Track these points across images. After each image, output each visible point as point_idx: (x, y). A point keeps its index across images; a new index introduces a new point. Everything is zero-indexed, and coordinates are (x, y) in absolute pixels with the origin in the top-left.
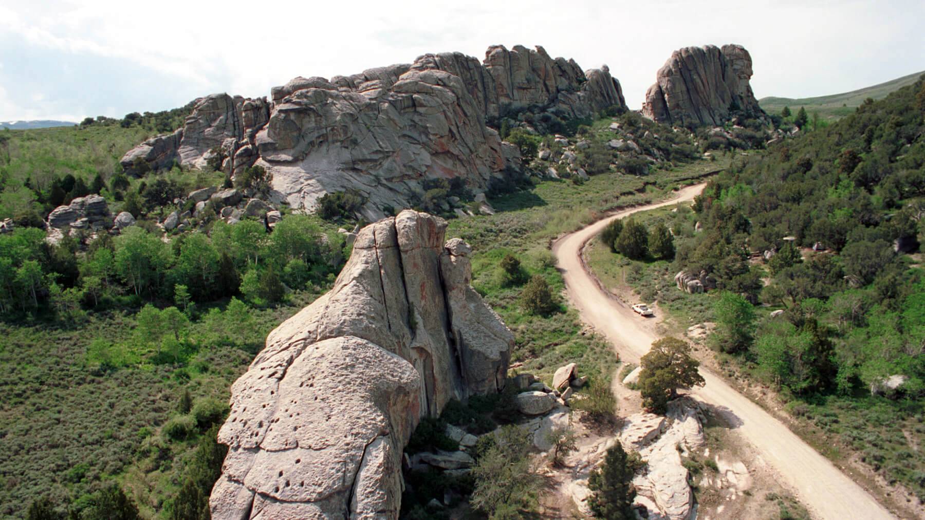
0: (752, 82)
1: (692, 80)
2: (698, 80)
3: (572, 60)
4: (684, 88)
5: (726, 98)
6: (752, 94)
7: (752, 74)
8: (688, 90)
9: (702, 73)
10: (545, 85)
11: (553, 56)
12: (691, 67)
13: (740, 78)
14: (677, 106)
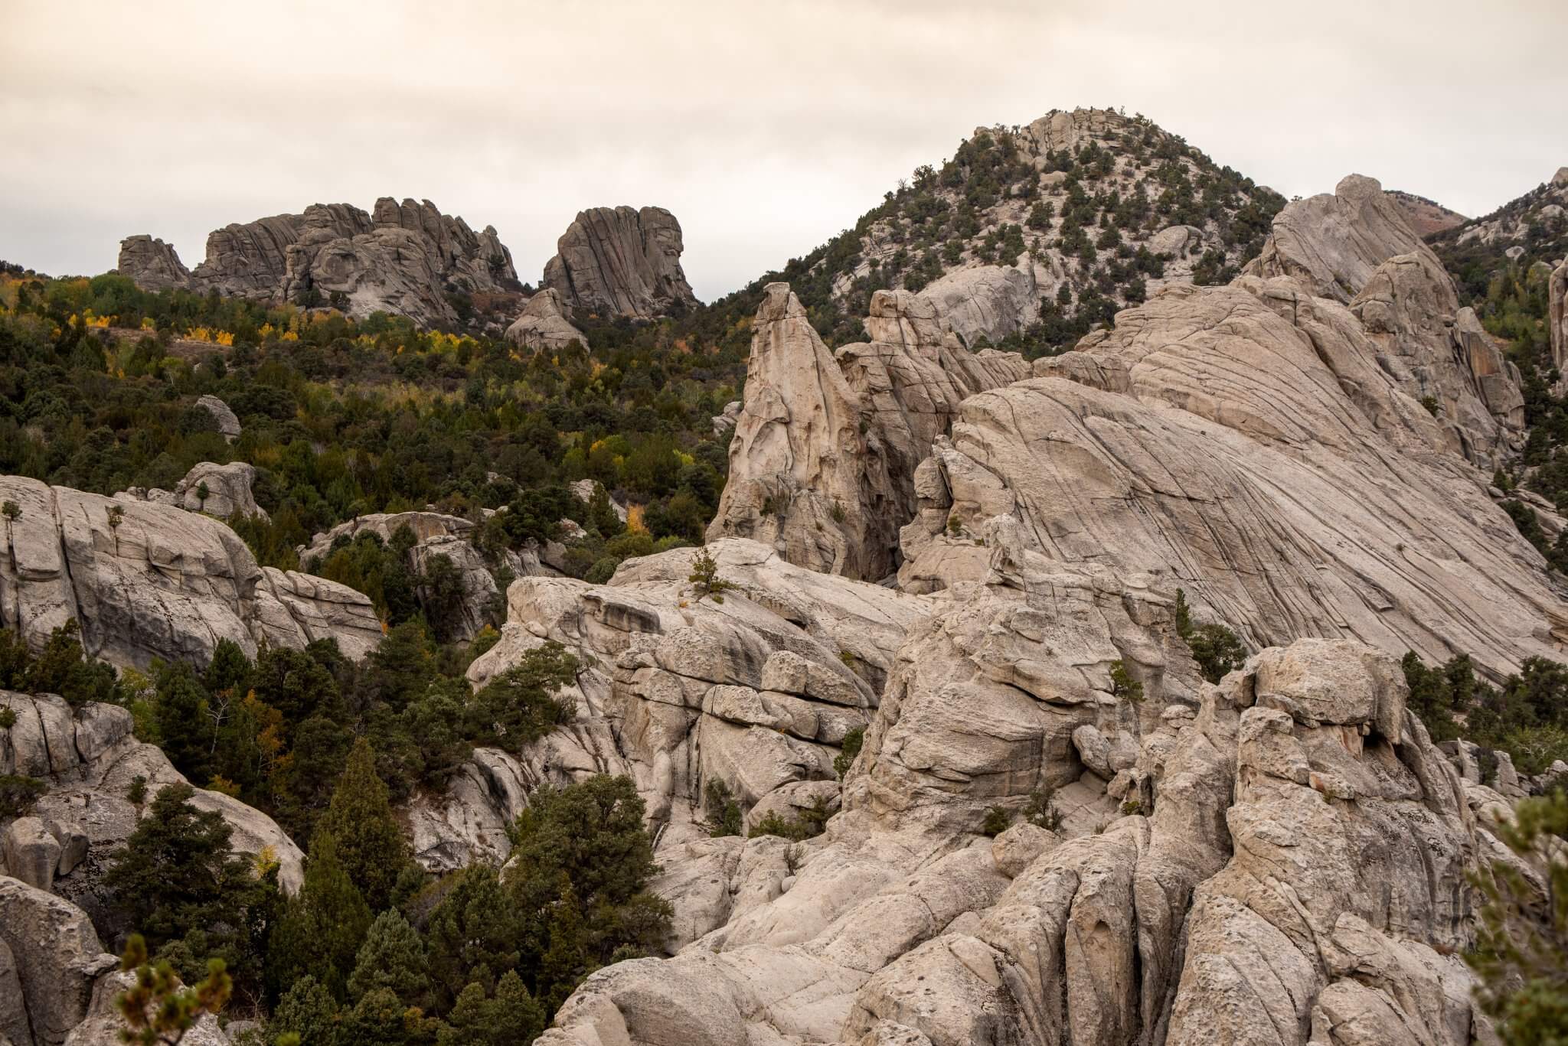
0: (683, 261)
1: (605, 254)
2: (613, 254)
3: (459, 219)
4: (595, 264)
5: (649, 280)
6: (683, 277)
7: (682, 249)
8: (600, 267)
9: (617, 243)
10: (440, 248)
11: (443, 213)
12: (602, 236)
13: (666, 253)
14: (588, 286)
